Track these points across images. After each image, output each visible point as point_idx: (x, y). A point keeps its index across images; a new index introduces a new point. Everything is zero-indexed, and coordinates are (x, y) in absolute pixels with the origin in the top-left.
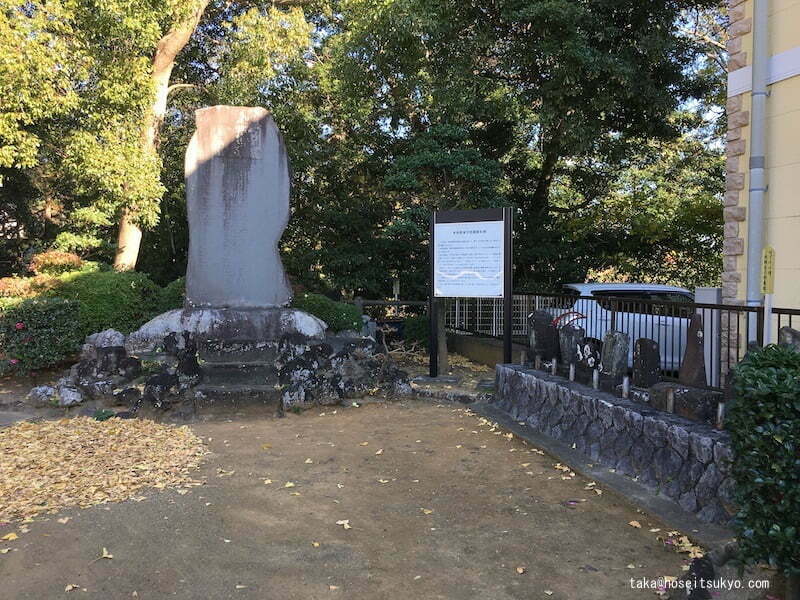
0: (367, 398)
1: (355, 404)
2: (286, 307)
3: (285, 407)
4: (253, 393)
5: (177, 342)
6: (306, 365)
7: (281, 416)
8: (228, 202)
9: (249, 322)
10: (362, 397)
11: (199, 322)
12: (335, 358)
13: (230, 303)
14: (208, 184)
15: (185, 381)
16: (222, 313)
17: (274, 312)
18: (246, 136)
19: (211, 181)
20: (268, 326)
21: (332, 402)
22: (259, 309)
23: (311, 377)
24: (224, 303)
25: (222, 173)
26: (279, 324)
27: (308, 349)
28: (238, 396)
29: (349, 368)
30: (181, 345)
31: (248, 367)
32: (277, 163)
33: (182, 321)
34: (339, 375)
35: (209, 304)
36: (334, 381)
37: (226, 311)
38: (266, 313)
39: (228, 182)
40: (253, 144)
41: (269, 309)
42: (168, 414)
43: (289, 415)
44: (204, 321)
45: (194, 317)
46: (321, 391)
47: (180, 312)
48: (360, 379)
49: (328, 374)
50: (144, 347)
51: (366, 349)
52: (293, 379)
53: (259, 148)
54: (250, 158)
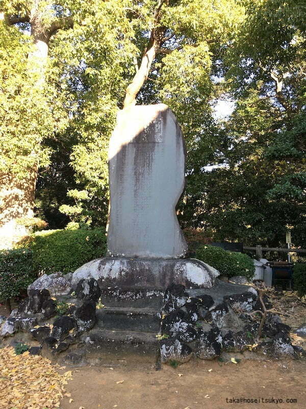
0: (246, 353)
1: (233, 360)
2: (182, 258)
3: (162, 359)
4: (133, 343)
5: (83, 289)
6: (186, 318)
7: (158, 368)
8: (137, 176)
9: (149, 270)
10: (242, 352)
11: (111, 270)
12: (215, 310)
13: (138, 254)
14: (123, 164)
15: (82, 325)
16: (129, 263)
17: (171, 263)
18: (152, 126)
19: (126, 161)
20: (164, 275)
21: (210, 357)
22: (161, 259)
23: (189, 329)
24: (134, 254)
25: (134, 155)
26: (173, 273)
27: (189, 301)
28: (120, 343)
29: (230, 321)
30: (86, 291)
31: (135, 315)
32: (175, 145)
33: (99, 268)
34: (217, 330)
35: (123, 255)
36: (212, 336)
37: (133, 260)
38: (164, 263)
39: (138, 161)
40: (157, 131)
41: (168, 259)
42: (63, 355)
43: (165, 368)
44: (115, 269)
45: (108, 266)
46: (198, 344)
47: (99, 261)
48: (239, 334)
49: (207, 328)
50: (63, 291)
51: (245, 303)
52: (172, 330)
53: (161, 134)
54: (154, 143)
